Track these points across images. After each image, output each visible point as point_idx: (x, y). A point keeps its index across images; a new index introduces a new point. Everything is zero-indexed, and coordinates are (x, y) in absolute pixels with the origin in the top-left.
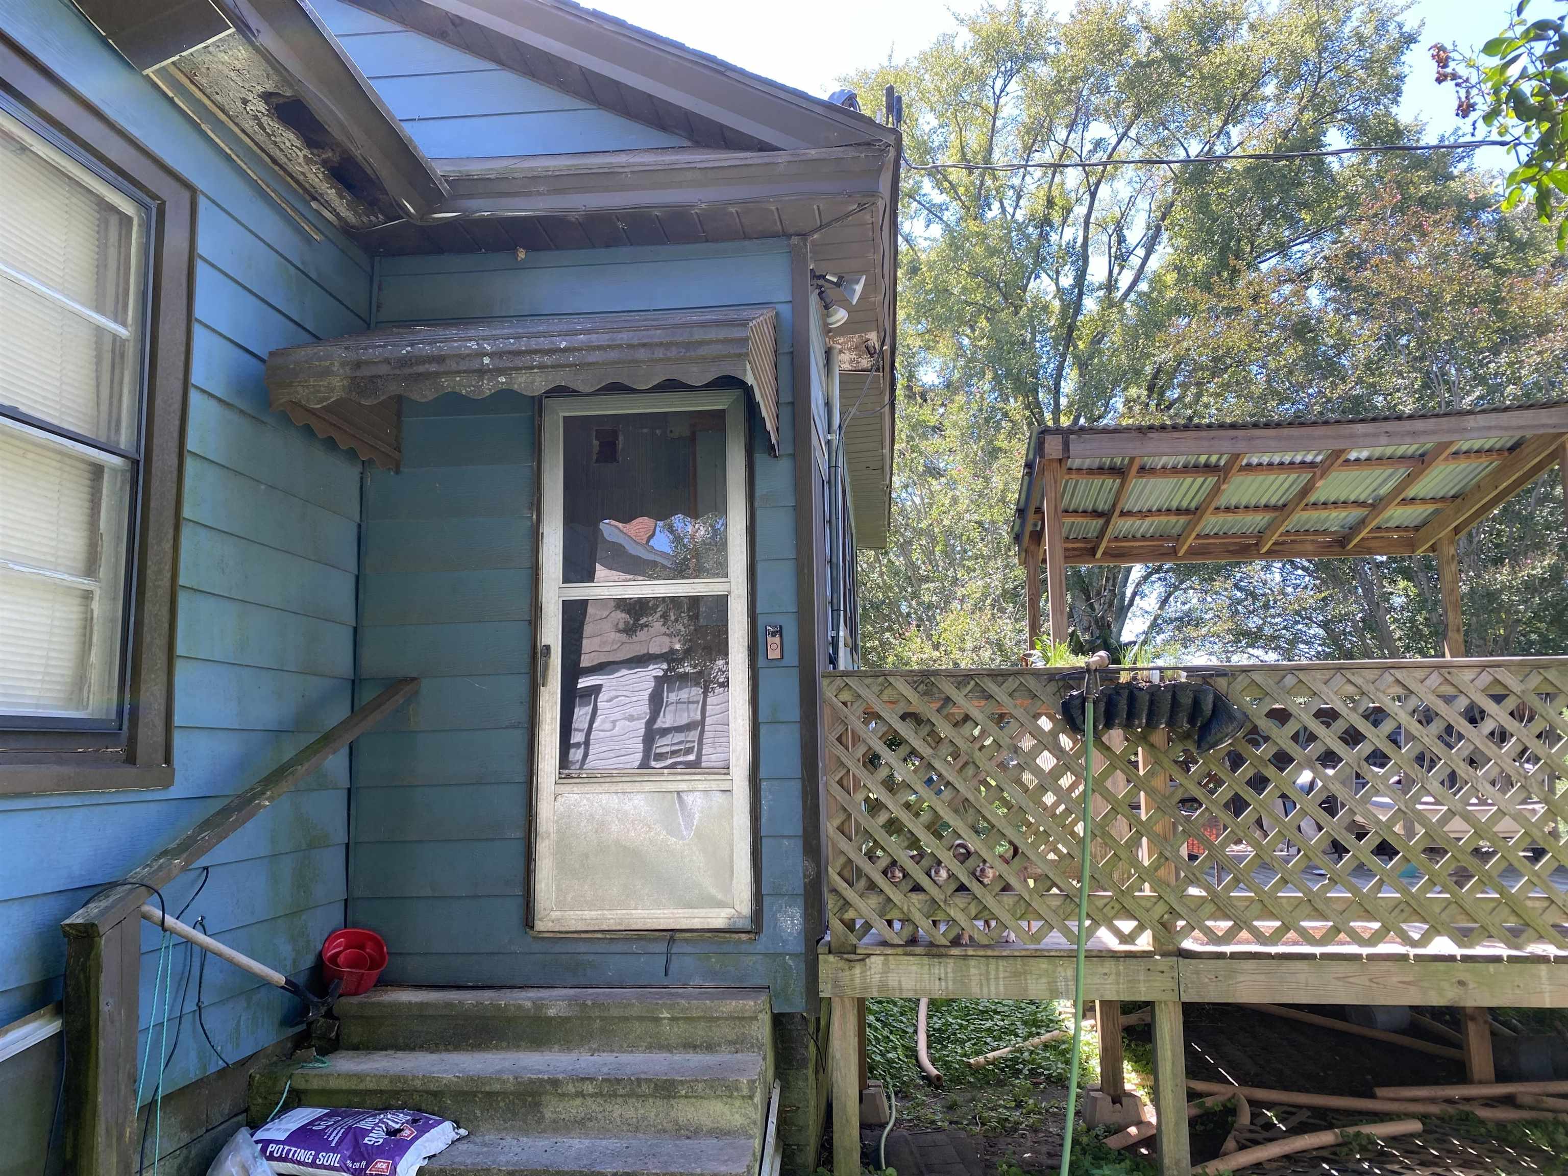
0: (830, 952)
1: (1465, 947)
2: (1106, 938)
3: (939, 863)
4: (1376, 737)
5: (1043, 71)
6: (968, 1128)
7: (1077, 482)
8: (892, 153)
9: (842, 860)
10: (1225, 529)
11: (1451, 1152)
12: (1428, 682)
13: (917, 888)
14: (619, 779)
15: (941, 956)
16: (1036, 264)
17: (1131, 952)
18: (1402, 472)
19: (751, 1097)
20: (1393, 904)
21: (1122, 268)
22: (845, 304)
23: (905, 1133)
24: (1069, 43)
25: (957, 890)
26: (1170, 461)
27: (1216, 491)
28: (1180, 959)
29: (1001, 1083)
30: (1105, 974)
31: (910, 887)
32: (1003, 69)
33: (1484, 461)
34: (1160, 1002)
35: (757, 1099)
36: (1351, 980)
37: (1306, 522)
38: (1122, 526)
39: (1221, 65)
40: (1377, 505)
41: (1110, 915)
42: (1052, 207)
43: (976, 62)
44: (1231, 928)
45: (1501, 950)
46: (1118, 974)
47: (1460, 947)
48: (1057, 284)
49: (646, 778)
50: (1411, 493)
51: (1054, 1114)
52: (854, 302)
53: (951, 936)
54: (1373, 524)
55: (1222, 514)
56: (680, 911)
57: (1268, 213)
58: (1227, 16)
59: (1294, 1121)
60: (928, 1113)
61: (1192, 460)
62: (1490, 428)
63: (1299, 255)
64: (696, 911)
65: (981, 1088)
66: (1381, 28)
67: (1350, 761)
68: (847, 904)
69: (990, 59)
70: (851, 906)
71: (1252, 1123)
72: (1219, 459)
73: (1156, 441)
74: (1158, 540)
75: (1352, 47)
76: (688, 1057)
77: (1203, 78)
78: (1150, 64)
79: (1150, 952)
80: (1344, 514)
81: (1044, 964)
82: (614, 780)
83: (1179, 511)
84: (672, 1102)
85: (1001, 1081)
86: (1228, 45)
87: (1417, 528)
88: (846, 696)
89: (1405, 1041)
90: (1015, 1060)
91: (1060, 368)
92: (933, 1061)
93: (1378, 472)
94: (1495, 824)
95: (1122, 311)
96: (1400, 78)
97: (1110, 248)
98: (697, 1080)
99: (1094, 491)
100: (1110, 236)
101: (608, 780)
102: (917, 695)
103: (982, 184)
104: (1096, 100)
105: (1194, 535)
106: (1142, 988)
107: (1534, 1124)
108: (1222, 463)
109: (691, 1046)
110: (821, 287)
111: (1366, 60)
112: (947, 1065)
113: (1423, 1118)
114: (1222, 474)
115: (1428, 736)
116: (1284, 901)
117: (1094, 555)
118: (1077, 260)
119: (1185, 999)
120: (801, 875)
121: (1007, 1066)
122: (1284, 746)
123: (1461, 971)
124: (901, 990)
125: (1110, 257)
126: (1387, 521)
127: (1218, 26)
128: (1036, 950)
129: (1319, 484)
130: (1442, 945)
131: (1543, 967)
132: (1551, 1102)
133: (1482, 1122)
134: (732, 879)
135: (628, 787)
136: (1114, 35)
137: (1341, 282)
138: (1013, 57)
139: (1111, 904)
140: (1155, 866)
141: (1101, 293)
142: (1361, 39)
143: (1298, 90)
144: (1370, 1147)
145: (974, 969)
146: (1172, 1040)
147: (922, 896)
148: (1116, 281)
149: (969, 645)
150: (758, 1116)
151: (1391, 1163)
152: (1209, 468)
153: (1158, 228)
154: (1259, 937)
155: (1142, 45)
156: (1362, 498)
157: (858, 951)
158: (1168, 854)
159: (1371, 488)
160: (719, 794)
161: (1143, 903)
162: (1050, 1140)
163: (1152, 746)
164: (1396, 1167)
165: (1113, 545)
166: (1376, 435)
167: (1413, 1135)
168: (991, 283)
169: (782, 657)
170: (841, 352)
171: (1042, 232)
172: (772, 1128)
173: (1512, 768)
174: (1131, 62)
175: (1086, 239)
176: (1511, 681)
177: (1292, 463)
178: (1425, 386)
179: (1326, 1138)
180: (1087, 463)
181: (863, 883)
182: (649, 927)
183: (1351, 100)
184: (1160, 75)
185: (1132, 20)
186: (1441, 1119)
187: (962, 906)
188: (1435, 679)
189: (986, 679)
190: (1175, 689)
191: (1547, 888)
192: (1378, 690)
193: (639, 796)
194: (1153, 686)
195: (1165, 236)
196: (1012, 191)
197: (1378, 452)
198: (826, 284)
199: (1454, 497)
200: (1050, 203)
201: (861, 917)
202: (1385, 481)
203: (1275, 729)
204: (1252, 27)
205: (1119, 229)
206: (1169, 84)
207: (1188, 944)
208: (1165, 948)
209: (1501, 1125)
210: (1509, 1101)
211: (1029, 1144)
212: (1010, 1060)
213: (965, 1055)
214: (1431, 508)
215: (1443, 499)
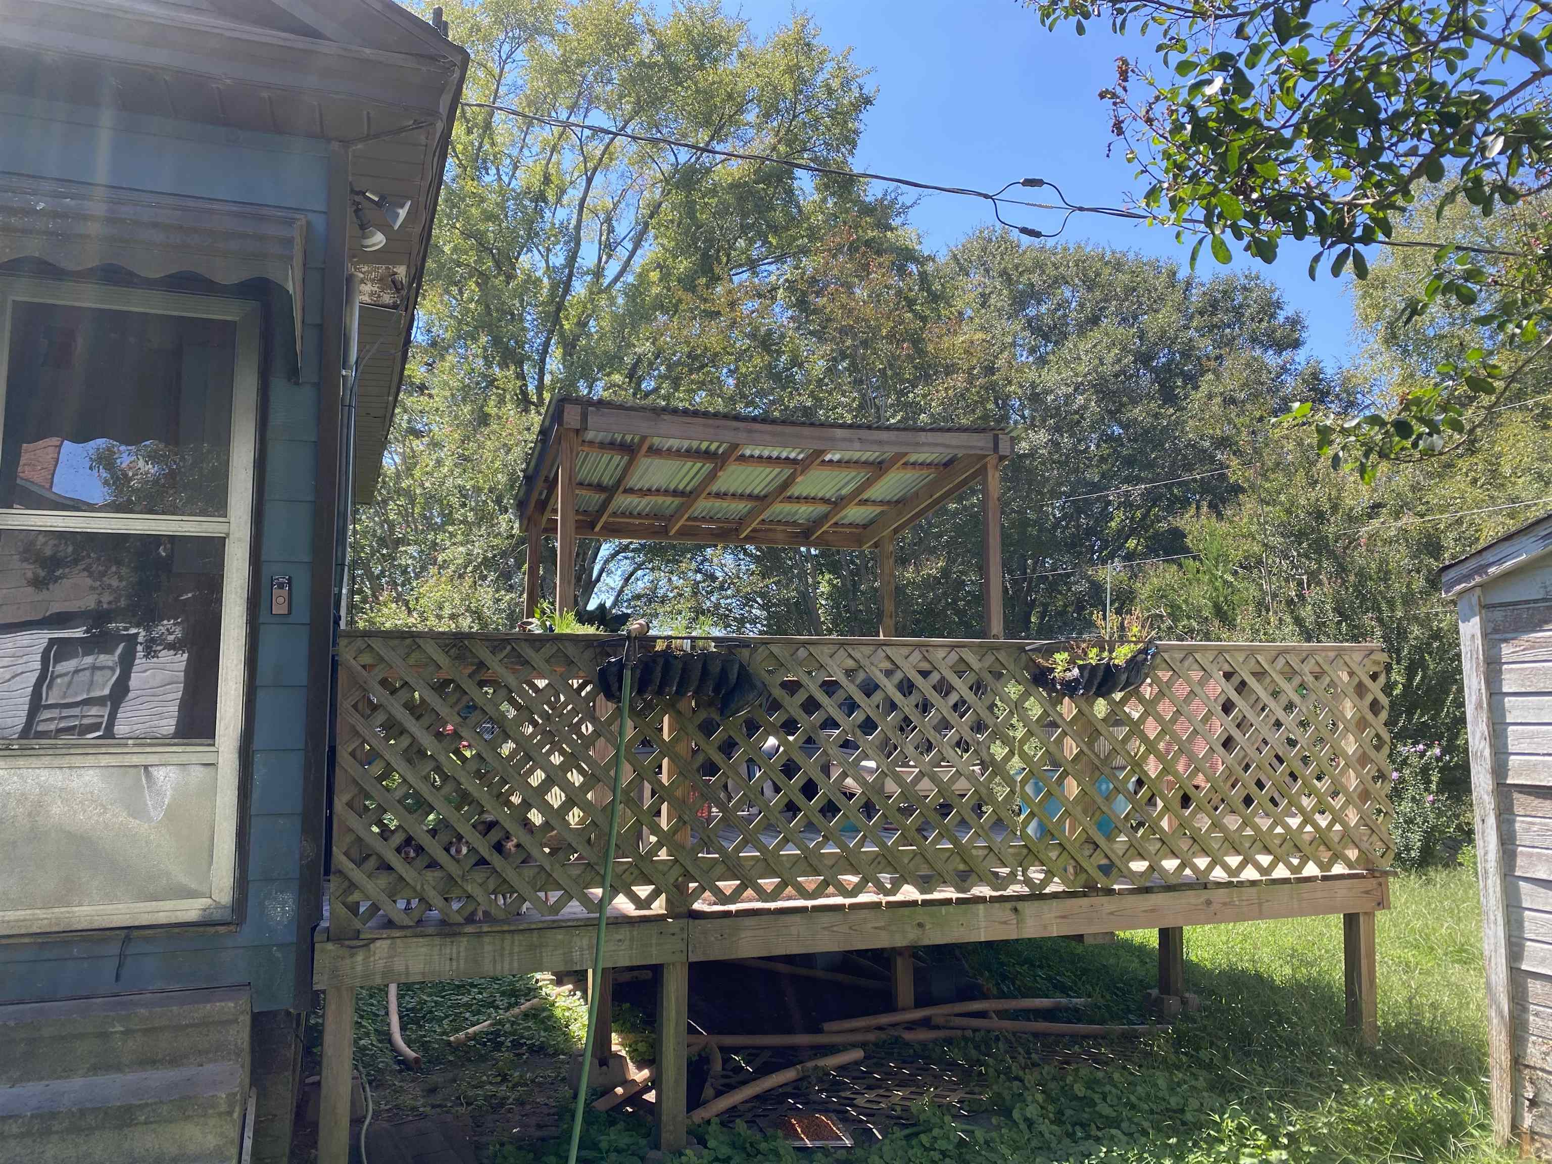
0: (328, 940)
1: (926, 893)
2: (622, 904)
3: (460, 838)
4: (868, 706)
5: (552, 49)
6: (453, 1111)
7: (587, 454)
8: (457, 75)
9: (349, 838)
10: (711, 514)
11: (889, 1074)
12: (911, 659)
13: (433, 865)
14: (64, 751)
15: (454, 935)
16: (530, 237)
17: (645, 916)
18: (861, 476)
19: (230, 1113)
20: (873, 857)
21: (610, 256)
22: (385, 228)
23: (385, 1125)
24: (577, 26)
25: (476, 864)
26: (674, 443)
27: (712, 476)
28: (691, 921)
29: (483, 1058)
30: (620, 940)
31: (425, 864)
32: (510, 34)
33: (925, 472)
34: (669, 964)
35: (236, 1115)
36: (835, 929)
37: (781, 513)
38: (622, 501)
39: (714, 83)
40: (839, 503)
41: (629, 881)
42: (547, 184)
43: (485, 21)
44: (738, 886)
45: (950, 893)
46: (632, 939)
47: (922, 893)
48: (547, 262)
49: (103, 750)
50: (865, 496)
51: (540, 1084)
52: (396, 227)
53: (466, 913)
54: (832, 522)
55: (712, 499)
56: (142, 905)
57: (744, 229)
58: (722, 40)
59: (759, 1062)
60: (407, 1100)
61: (695, 444)
62: (936, 445)
63: (765, 274)
64: (162, 903)
65: (463, 1065)
66: (846, 84)
67: (847, 728)
68: (352, 886)
69: (498, 22)
70: (357, 887)
71: (723, 1069)
72: (719, 447)
73: (668, 424)
74: (652, 518)
75: (822, 95)
76: (144, 1075)
77: (698, 91)
78: (651, 66)
79: (663, 915)
80: (811, 509)
81: (560, 936)
82: (58, 752)
83: (675, 493)
84: (126, 1130)
85: (482, 1056)
86: (721, 66)
87: (865, 526)
88: (366, 659)
89: (840, 977)
90: (497, 1034)
91: (546, 344)
92: (409, 1043)
93: (844, 474)
94: (954, 783)
95: (612, 301)
96: (856, 132)
97: (601, 235)
98: (161, 1102)
99: (602, 465)
100: (602, 224)
101: (51, 752)
102: (448, 660)
103: (481, 146)
104: (598, 89)
105: (686, 516)
106: (654, 951)
107: (949, 1041)
108: (721, 451)
109: (148, 1062)
110: (359, 203)
111: (833, 110)
112: (424, 1046)
113: (863, 1045)
114: (719, 461)
115: (907, 705)
116: (784, 858)
117: (593, 529)
118: (569, 242)
119: (693, 959)
120: (297, 856)
121: (489, 1040)
122: (793, 713)
123: (921, 915)
124: (407, 974)
125: (600, 244)
126: (843, 518)
127: (715, 47)
128: (554, 921)
129: (799, 480)
130: (909, 892)
131: (981, 907)
132: (959, 1021)
133: (907, 1044)
134: (211, 863)
135: (77, 761)
136: (621, 30)
137: (802, 304)
138: (522, 25)
139: (632, 870)
140: (674, 830)
141: (588, 278)
142: (830, 91)
143: (775, 124)
144: (825, 1078)
145: (488, 946)
146: (677, 999)
147: (438, 874)
148: (603, 269)
149: (447, 612)
150: (234, 1134)
151: (844, 1090)
152: (707, 455)
153: (646, 225)
154: (763, 895)
155: (646, 45)
156: (828, 496)
157: (362, 936)
158: (686, 818)
159: (836, 488)
160: (201, 768)
161: (661, 867)
162: (538, 1110)
163: (679, 713)
164: (848, 1094)
165: (611, 519)
166: (851, 440)
167: (857, 1063)
168: (483, 246)
169: (290, 612)
170: (362, 281)
171: (536, 206)
172: (248, 1143)
173: (967, 735)
174: (635, 60)
175: (579, 221)
176: (972, 659)
177: (778, 458)
178: (861, 407)
179: (788, 1075)
180: (601, 436)
181: (372, 863)
182: (96, 925)
183: (818, 143)
184: (660, 79)
185: (639, 20)
186: (876, 1045)
187: (480, 881)
188: (916, 656)
189: (523, 644)
190: (706, 657)
191: (988, 838)
192: (872, 664)
193: (91, 772)
194: (686, 655)
195: (652, 232)
196: (508, 161)
197: (847, 455)
198: (365, 204)
199: (898, 502)
200: (547, 180)
201: (368, 898)
202: (847, 483)
203: (787, 698)
204: (741, 56)
205: (609, 220)
206: (666, 90)
207: (698, 906)
208: (677, 910)
209: (924, 1044)
210: (926, 1023)
211: (517, 1118)
212: (492, 1033)
213: (444, 1033)
214: (878, 509)
215: (889, 503)
